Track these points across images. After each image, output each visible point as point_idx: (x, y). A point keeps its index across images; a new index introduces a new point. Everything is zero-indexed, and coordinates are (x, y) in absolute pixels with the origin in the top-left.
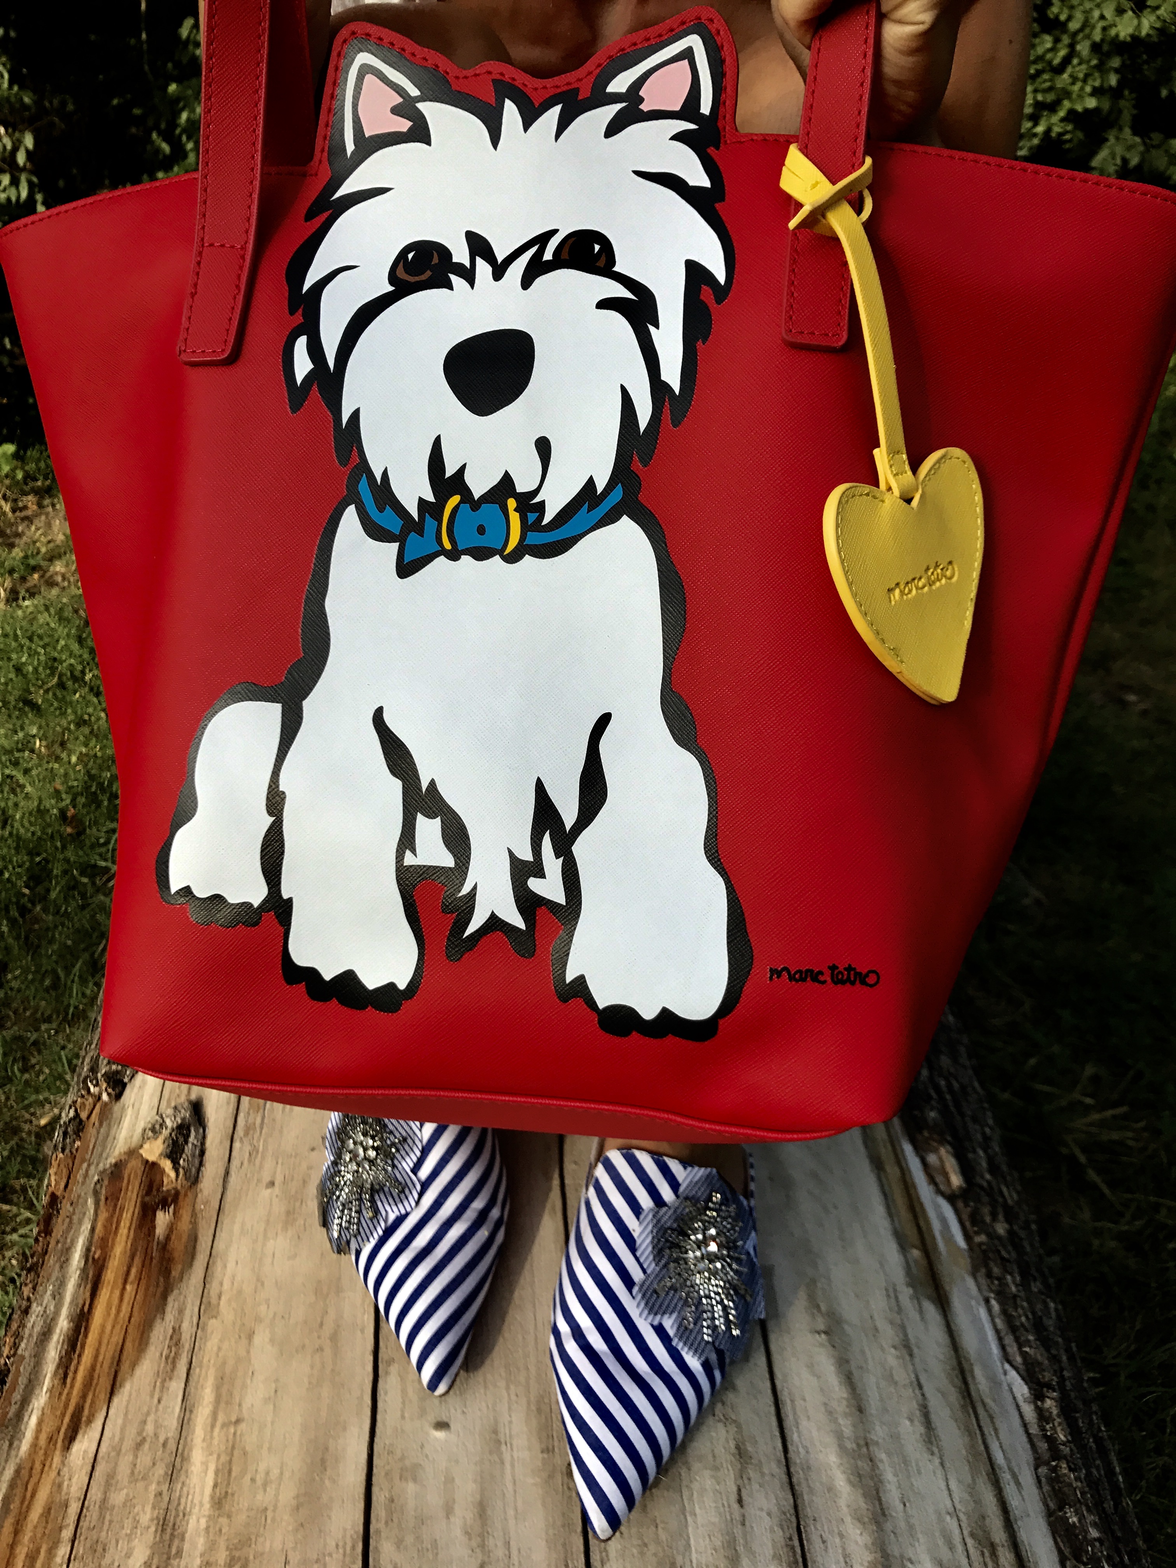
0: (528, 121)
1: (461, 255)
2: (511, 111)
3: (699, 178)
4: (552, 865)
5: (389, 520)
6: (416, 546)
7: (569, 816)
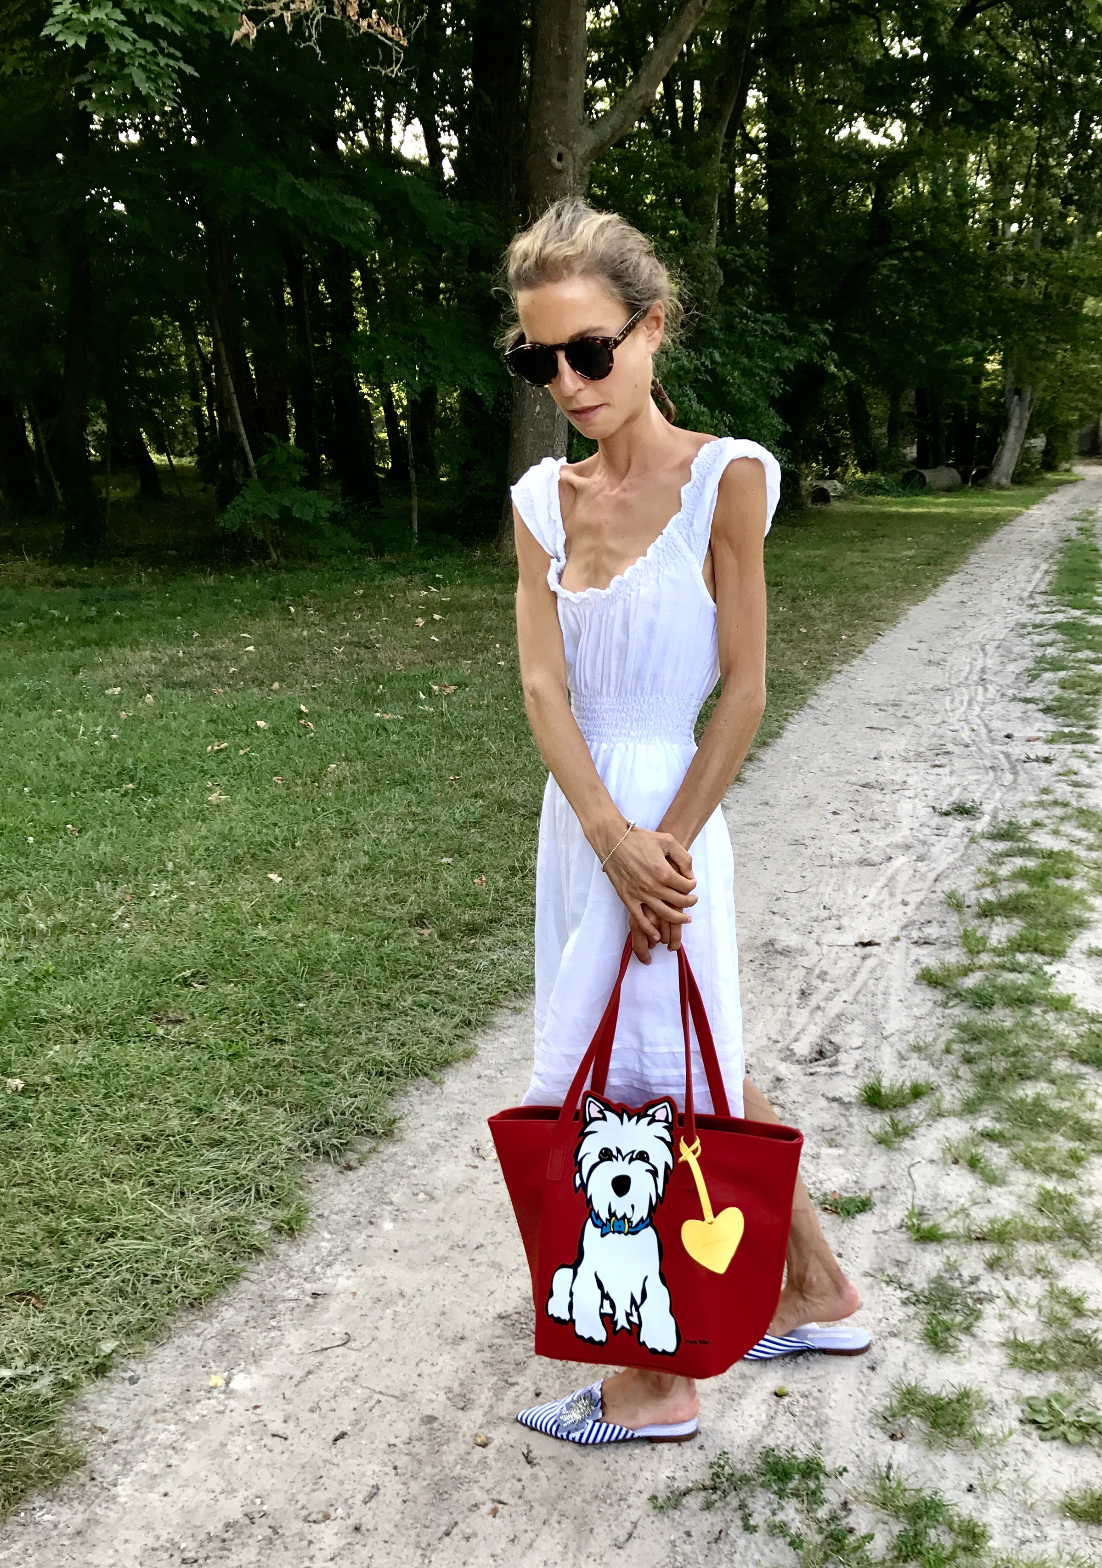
0: (630, 1119)
1: (615, 1153)
2: (625, 1116)
3: (669, 1139)
4: (635, 1313)
5: (599, 1223)
6: (605, 1230)
7: (639, 1301)
